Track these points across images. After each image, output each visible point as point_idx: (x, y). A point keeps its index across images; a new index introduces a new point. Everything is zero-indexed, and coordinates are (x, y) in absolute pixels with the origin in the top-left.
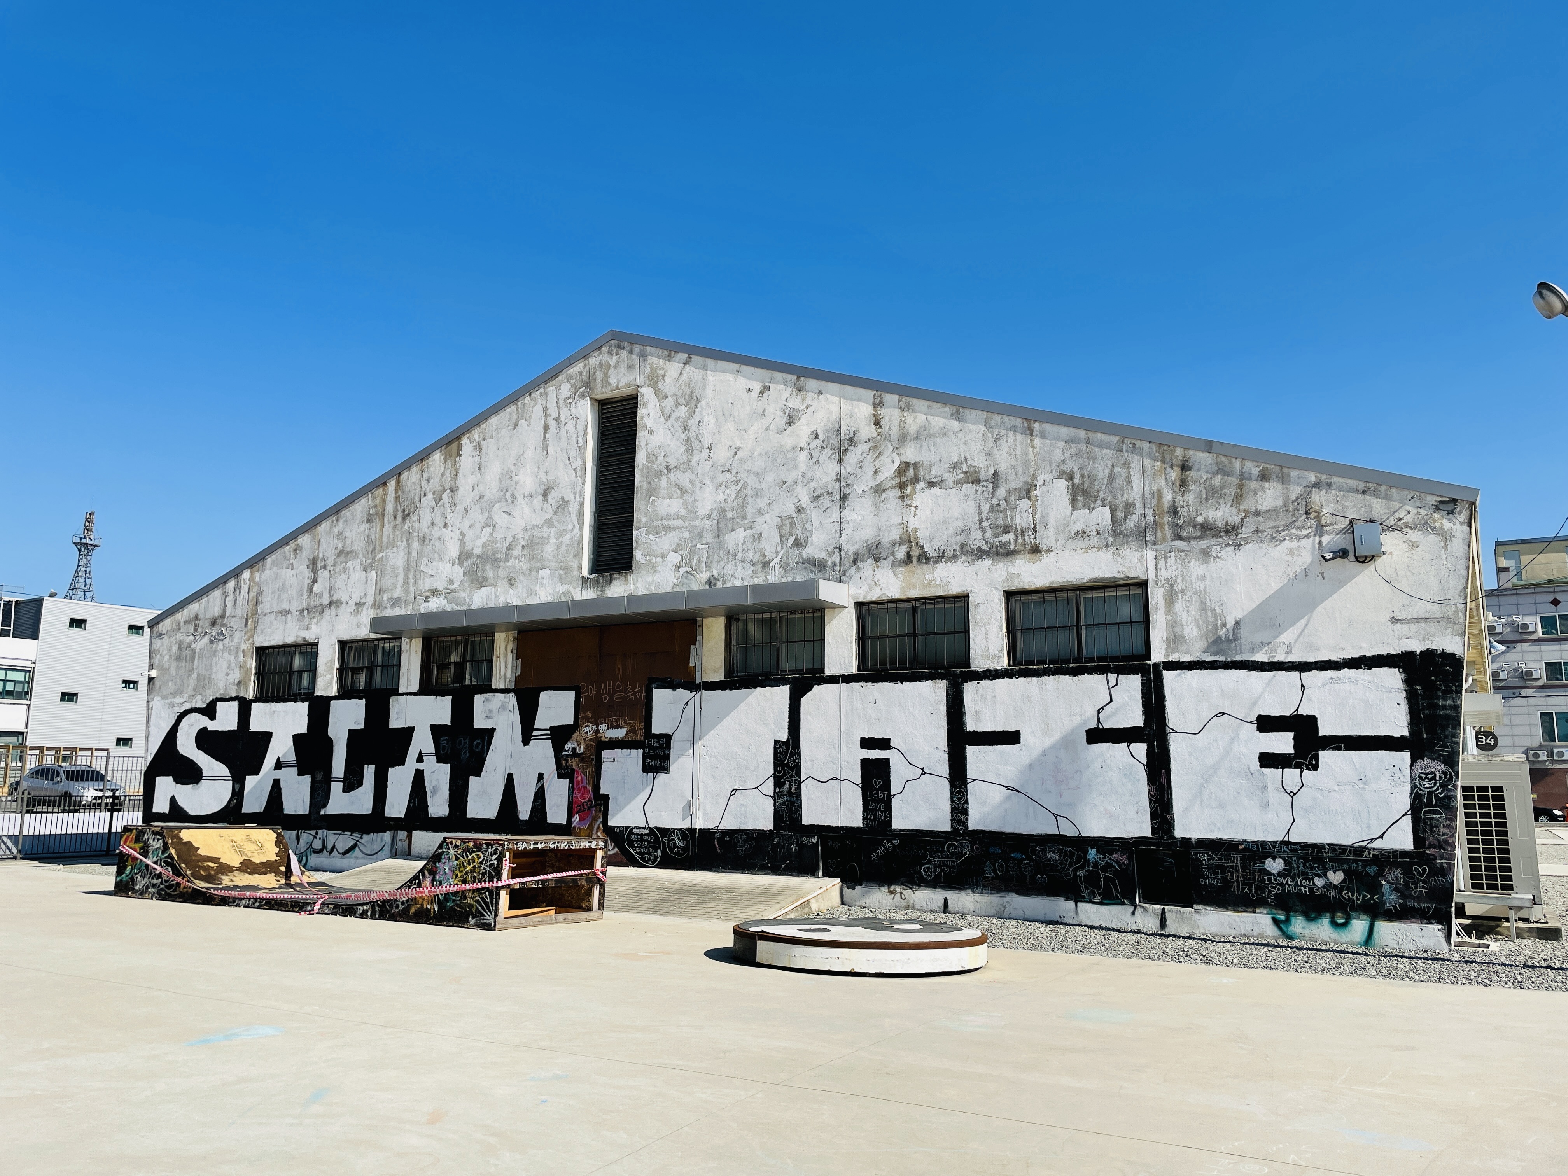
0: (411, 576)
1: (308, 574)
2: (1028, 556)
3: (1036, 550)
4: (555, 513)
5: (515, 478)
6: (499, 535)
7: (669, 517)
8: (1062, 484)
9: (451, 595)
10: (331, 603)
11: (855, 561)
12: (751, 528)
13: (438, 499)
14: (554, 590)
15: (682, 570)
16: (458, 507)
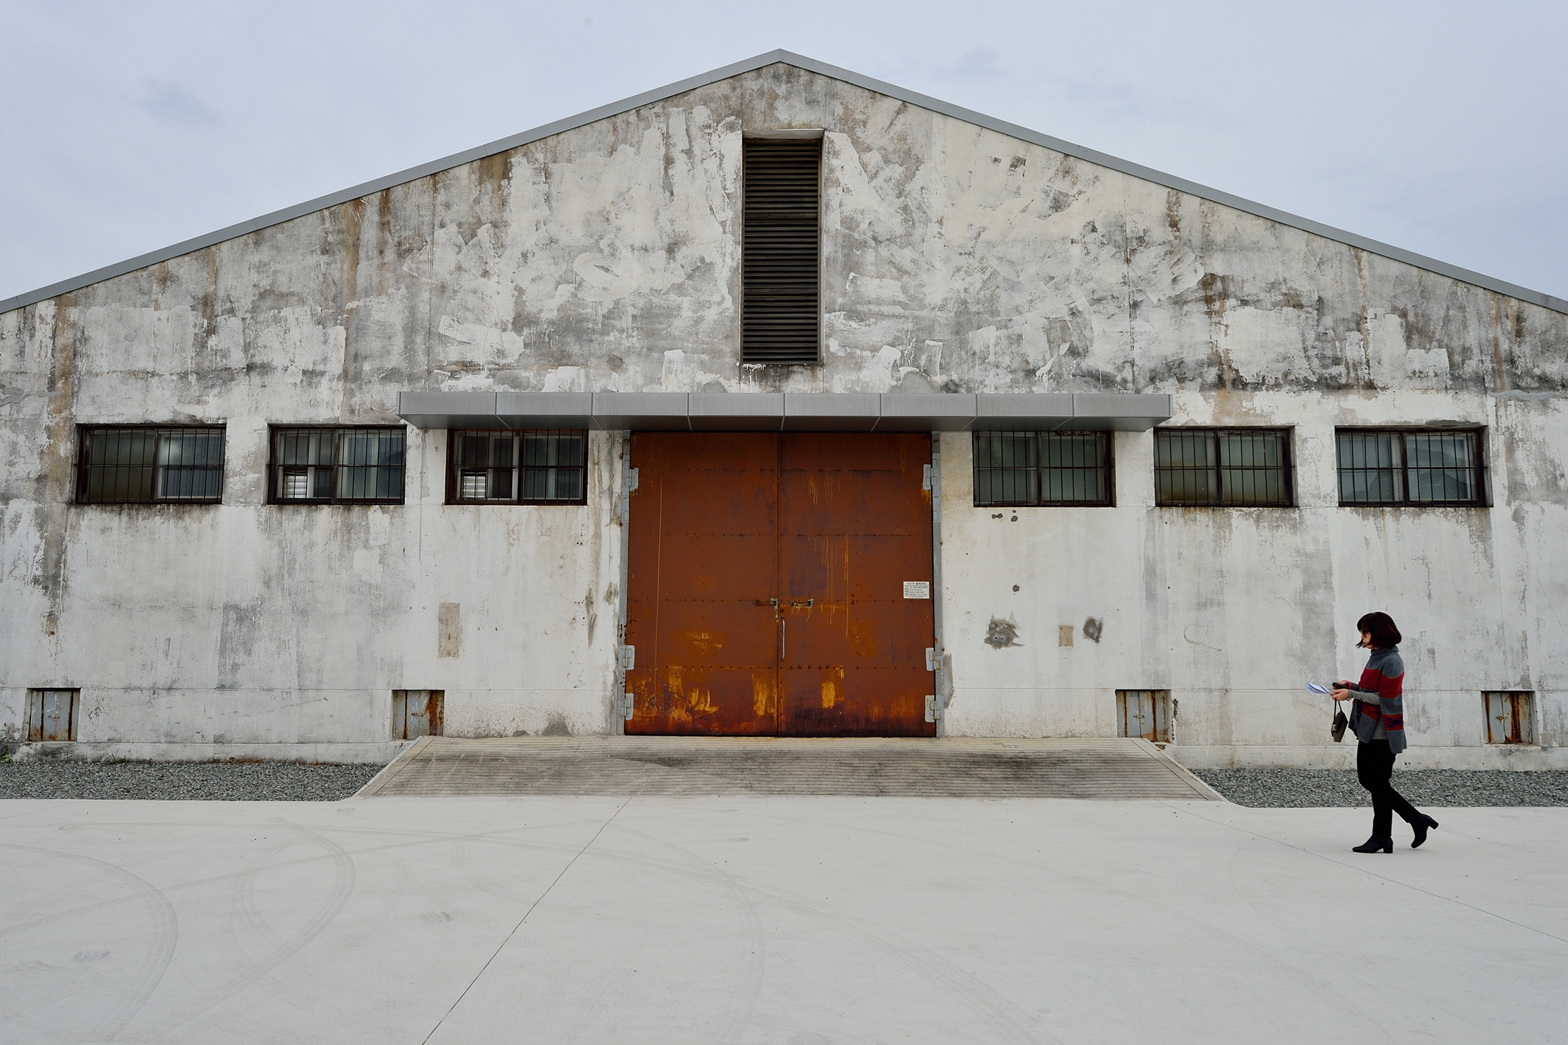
0: (419, 339)
1: (194, 321)
2: (1362, 392)
3: (1370, 386)
4: (690, 277)
5: (615, 222)
6: (588, 296)
7: (879, 302)
8: (1395, 320)
9: (502, 372)
10: (250, 368)
11: (1152, 380)
12: (1006, 327)
13: (470, 232)
14: (693, 379)
15: (904, 370)
16: (508, 252)
